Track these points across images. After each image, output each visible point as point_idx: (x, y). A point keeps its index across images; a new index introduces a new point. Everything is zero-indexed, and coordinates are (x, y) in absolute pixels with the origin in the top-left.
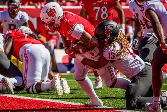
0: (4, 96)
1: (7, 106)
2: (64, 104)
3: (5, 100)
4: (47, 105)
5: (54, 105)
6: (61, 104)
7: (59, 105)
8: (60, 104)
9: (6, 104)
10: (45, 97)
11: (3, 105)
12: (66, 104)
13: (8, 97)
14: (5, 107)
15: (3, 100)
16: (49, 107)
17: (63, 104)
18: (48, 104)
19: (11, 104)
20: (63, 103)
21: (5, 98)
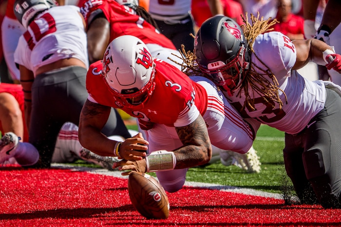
0: (107, 175)
1: (114, 201)
2: (253, 197)
3: (110, 185)
4: (211, 199)
5: (228, 198)
6: (246, 196)
7: (241, 199)
8: (243, 195)
9: (111, 196)
10: (207, 180)
11: (105, 198)
12: (258, 197)
13: (117, 178)
14: (108, 202)
15: (103, 184)
16: (216, 203)
17: (250, 196)
18: (215, 197)
19: (123, 196)
20: (251, 194)
21: (108, 181)
